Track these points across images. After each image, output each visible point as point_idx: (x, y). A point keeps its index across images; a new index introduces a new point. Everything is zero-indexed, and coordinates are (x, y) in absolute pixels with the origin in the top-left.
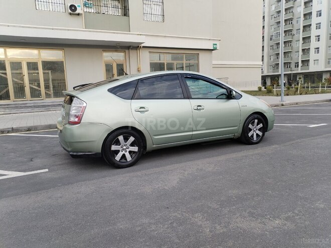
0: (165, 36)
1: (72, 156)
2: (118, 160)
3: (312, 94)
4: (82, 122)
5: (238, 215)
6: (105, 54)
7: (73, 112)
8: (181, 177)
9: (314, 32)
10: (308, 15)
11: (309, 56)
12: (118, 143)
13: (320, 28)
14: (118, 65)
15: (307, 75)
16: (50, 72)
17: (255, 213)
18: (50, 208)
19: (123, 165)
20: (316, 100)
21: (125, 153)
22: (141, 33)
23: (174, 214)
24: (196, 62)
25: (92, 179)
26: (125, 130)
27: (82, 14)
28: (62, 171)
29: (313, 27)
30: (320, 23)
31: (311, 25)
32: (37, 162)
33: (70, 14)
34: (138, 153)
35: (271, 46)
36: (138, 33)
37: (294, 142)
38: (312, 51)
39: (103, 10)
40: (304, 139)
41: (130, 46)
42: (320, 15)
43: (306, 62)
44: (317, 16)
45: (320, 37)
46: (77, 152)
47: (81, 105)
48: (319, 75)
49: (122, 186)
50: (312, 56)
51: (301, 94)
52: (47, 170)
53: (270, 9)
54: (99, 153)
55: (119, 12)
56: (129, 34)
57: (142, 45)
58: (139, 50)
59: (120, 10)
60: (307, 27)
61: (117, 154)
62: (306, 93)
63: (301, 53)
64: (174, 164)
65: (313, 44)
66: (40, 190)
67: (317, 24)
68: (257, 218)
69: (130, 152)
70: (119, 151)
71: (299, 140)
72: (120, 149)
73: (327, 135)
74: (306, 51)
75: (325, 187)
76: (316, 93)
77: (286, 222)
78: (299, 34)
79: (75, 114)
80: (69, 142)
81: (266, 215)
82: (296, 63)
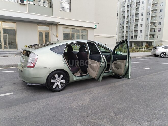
0: (71, 20)
1: (29, 86)
2: (54, 88)
3: (140, 52)
4: (35, 66)
5: (126, 120)
6: (39, 27)
7: (30, 61)
8: (90, 97)
9: (140, 23)
10: (137, 15)
11: (137, 34)
12: (54, 78)
13: (142, 21)
14: (46, 33)
15: (136, 43)
16: (7, 34)
17: (134, 119)
18: (19, 119)
19: (57, 91)
20: (143, 55)
21: (58, 84)
22: (58, 17)
23: (92, 120)
24: (86, 34)
25: (41, 99)
26: (58, 71)
27: (27, 4)
28: (22, 94)
29: (139, 20)
30: (143, 19)
31: (138, 19)
32: (5, 88)
33: (20, 4)
34: (65, 84)
35: (120, 28)
36: (57, 17)
37: (140, 77)
38: (139, 31)
39: (39, 3)
40: (144, 76)
41: (53, 24)
42: (143, 15)
43: (136, 36)
44: (141, 15)
45: (143, 25)
46: (31, 83)
47: (34, 57)
48: (142, 43)
49: (59, 103)
50: (139, 34)
51: (135, 52)
52: (12, 93)
53: (120, 10)
54: (44, 84)
55: (47, 5)
56: (53, 17)
57: (59, 23)
58: (57, 26)
59: (48, 4)
60: (137, 20)
61: (54, 85)
62: (138, 52)
63: (134, 32)
64: (84, 89)
65: (139, 28)
66: (11, 106)
67: (141, 19)
68: (136, 122)
69: (61, 83)
70: (55, 83)
71: (142, 77)
72: (56, 82)
73: (153, 74)
74: (136, 31)
75: (162, 103)
76: (142, 52)
77: (151, 124)
78: (133, 23)
79: (31, 62)
80: (27, 78)
81: (140, 119)
82: (131, 37)
